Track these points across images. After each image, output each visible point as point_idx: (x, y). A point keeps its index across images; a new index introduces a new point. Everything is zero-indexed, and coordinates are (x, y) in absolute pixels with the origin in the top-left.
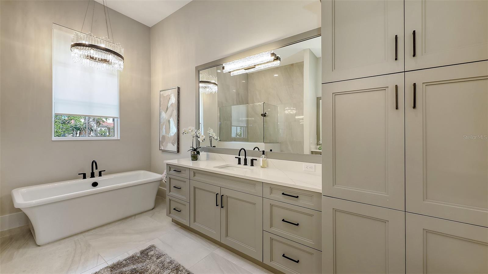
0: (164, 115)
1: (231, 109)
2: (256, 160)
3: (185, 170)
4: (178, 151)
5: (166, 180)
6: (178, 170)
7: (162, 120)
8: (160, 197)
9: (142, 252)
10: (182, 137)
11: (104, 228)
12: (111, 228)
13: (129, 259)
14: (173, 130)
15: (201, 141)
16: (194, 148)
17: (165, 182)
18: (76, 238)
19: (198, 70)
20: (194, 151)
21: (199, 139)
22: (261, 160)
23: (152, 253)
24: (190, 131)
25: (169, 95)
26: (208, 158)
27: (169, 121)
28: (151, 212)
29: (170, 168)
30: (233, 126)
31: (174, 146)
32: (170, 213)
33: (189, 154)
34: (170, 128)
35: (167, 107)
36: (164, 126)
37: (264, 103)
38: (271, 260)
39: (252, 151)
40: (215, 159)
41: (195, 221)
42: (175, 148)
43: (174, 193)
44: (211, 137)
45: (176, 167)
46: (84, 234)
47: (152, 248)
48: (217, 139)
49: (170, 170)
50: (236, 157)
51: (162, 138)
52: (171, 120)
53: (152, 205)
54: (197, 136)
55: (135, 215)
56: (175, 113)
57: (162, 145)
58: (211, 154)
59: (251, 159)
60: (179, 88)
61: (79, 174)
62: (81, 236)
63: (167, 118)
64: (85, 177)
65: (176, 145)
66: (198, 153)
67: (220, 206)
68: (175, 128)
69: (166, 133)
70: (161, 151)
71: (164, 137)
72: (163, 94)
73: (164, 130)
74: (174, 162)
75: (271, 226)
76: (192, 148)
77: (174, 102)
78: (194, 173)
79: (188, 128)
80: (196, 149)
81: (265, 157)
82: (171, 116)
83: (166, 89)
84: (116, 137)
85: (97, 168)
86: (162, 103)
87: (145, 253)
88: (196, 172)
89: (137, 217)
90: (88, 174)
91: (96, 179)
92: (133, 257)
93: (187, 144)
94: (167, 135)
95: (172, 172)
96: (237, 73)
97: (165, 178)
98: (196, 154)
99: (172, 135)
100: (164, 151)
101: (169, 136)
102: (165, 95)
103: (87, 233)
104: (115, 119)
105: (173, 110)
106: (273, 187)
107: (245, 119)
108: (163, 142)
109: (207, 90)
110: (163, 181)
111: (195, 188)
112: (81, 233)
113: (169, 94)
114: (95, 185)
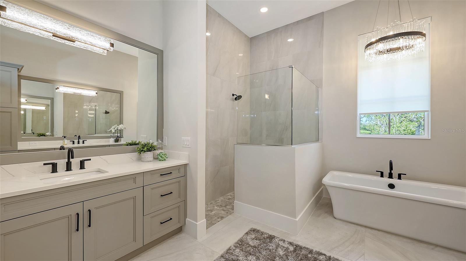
11: (389, 236)
12: (394, 240)
18: (359, 228)
46: (367, 229)
55: (437, 246)
61: (377, 171)
62: (363, 229)
64: (382, 176)
84: (426, 136)
85: (397, 169)
89: (438, 248)
90: (387, 172)
91: (394, 181)
103: (369, 230)
104: (426, 113)
112: (366, 227)
114: (391, 186)
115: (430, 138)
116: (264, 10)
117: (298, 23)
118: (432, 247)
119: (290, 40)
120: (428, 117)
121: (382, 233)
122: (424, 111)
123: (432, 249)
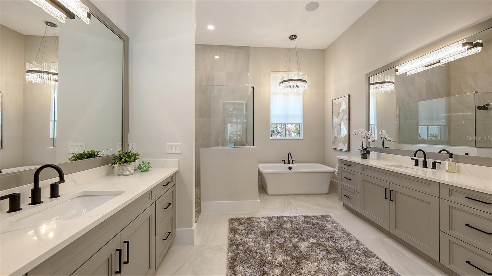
0: (336, 120)
1: (418, 105)
2: (440, 163)
3: (355, 165)
4: (349, 150)
5: (338, 173)
6: (349, 164)
7: (334, 124)
8: (333, 188)
9: (322, 216)
10: (352, 138)
13: (314, 216)
14: (344, 132)
15: (371, 142)
16: (364, 148)
17: (337, 174)
19: (368, 77)
20: (364, 150)
21: (368, 140)
22: (447, 164)
23: (329, 219)
24: (360, 132)
25: (341, 103)
26: (379, 158)
27: (340, 125)
28: (326, 195)
29: (342, 162)
30: (420, 126)
31: (345, 145)
32: (342, 198)
33: (359, 152)
34: (341, 130)
35: (338, 112)
36: (336, 129)
37: (477, 92)
38: (451, 263)
39: (437, 153)
40: (387, 160)
41: (364, 209)
42: (345, 148)
43: (345, 183)
44: (383, 138)
45: (347, 162)
47: (328, 216)
48: (390, 140)
49: (342, 164)
50: (412, 159)
51: (334, 138)
52: (342, 123)
53: (326, 191)
54: (367, 137)
56: (346, 117)
57: (334, 144)
58: (382, 154)
59: (432, 162)
60: (349, 96)
61: (282, 160)
63: (338, 122)
64: (285, 163)
65: (346, 145)
66: (368, 152)
67: (389, 199)
68: (346, 130)
69: (337, 135)
70: (333, 150)
71: (335, 138)
72: (335, 102)
73: (336, 132)
74: (345, 157)
75: (451, 228)
76: (362, 148)
77: (345, 108)
78: (363, 168)
79: (359, 130)
80: (366, 148)
81: (452, 161)
82: (342, 120)
83: (338, 97)
84: (301, 138)
85: (291, 158)
86: (334, 110)
87: (324, 218)
88: (365, 167)
89: (316, 196)
90: (287, 161)
91: (290, 165)
92: (316, 216)
93: (357, 144)
94: (339, 136)
95: (343, 166)
96: (416, 72)
97: (337, 171)
98: (366, 153)
99: (343, 136)
100: (335, 149)
101: (340, 137)
102: (337, 103)
104: (301, 125)
105: (344, 115)
106: (453, 189)
107: (445, 115)
108: (334, 142)
109: (382, 89)
110: (336, 173)
111: (364, 181)
112: (285, 195)
113: (341, 101)
114: (290, 168)
115: (303, 139)
116: (211, 27)
117: (231, 47)
118: (314, 195)
119: (217, 57)
120: (302, 127)
121: (294, 196)
122: (300, 124)
123: (314, 196)
